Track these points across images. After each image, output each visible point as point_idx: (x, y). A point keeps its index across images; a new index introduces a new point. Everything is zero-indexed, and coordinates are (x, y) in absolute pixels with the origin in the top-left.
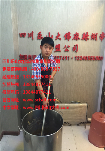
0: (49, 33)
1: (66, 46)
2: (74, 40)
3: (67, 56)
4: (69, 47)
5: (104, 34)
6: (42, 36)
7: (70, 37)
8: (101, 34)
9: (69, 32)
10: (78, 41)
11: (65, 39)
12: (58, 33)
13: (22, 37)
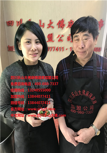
0: (40, 21)
1: (59, 36)
2: (68, 29)
3: (62, 47)
4: (63, 36)
5: (103, 21)
7: (64, 25)
8: (99, 21)
9: (62, 20)
11: (59, 27)
12: (50, 21)
13: (9, 26)
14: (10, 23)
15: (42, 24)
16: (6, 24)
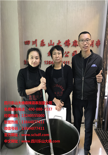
0: (51, 41)
1: (66, 52)
2: (73, 47)
3: (68, 61)
4: (68, 52)
5: (100, 41)
6: (44, 43)
7: (70, 44)
8: (97, 41)
9: (68, 40)
10: (77, 47)
11: (65, 46)
12: (59, 41)
13: (27, 44)
14: (27, 43)
15: (52, 44)
16: (24, 43)
